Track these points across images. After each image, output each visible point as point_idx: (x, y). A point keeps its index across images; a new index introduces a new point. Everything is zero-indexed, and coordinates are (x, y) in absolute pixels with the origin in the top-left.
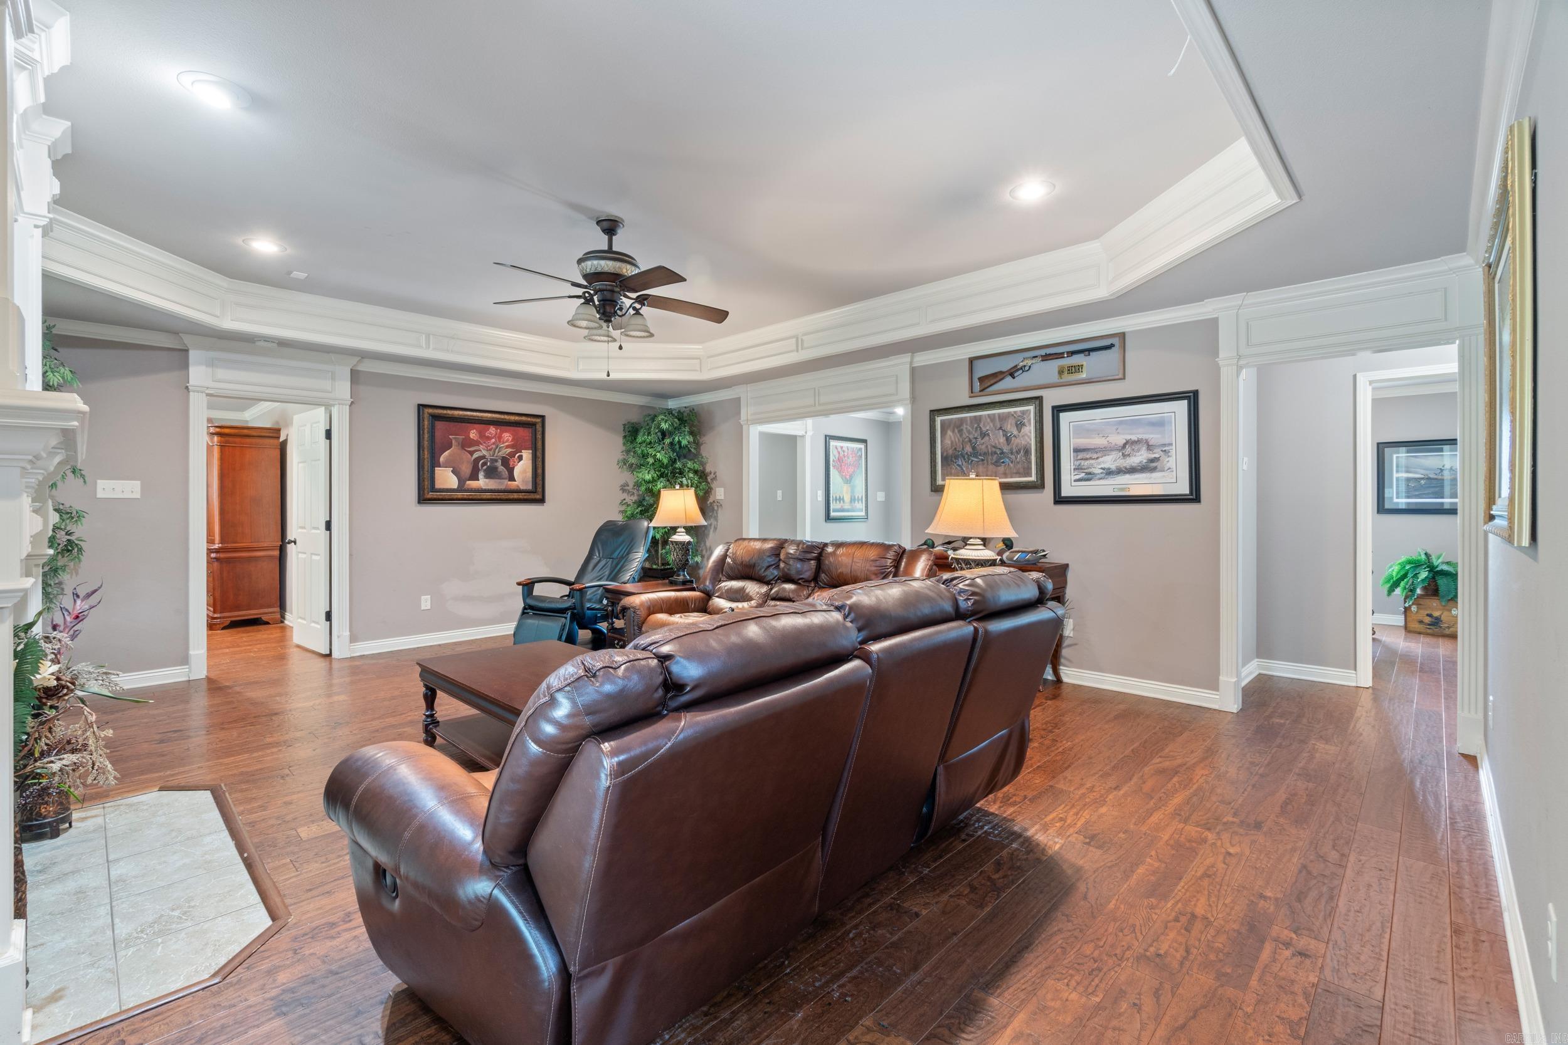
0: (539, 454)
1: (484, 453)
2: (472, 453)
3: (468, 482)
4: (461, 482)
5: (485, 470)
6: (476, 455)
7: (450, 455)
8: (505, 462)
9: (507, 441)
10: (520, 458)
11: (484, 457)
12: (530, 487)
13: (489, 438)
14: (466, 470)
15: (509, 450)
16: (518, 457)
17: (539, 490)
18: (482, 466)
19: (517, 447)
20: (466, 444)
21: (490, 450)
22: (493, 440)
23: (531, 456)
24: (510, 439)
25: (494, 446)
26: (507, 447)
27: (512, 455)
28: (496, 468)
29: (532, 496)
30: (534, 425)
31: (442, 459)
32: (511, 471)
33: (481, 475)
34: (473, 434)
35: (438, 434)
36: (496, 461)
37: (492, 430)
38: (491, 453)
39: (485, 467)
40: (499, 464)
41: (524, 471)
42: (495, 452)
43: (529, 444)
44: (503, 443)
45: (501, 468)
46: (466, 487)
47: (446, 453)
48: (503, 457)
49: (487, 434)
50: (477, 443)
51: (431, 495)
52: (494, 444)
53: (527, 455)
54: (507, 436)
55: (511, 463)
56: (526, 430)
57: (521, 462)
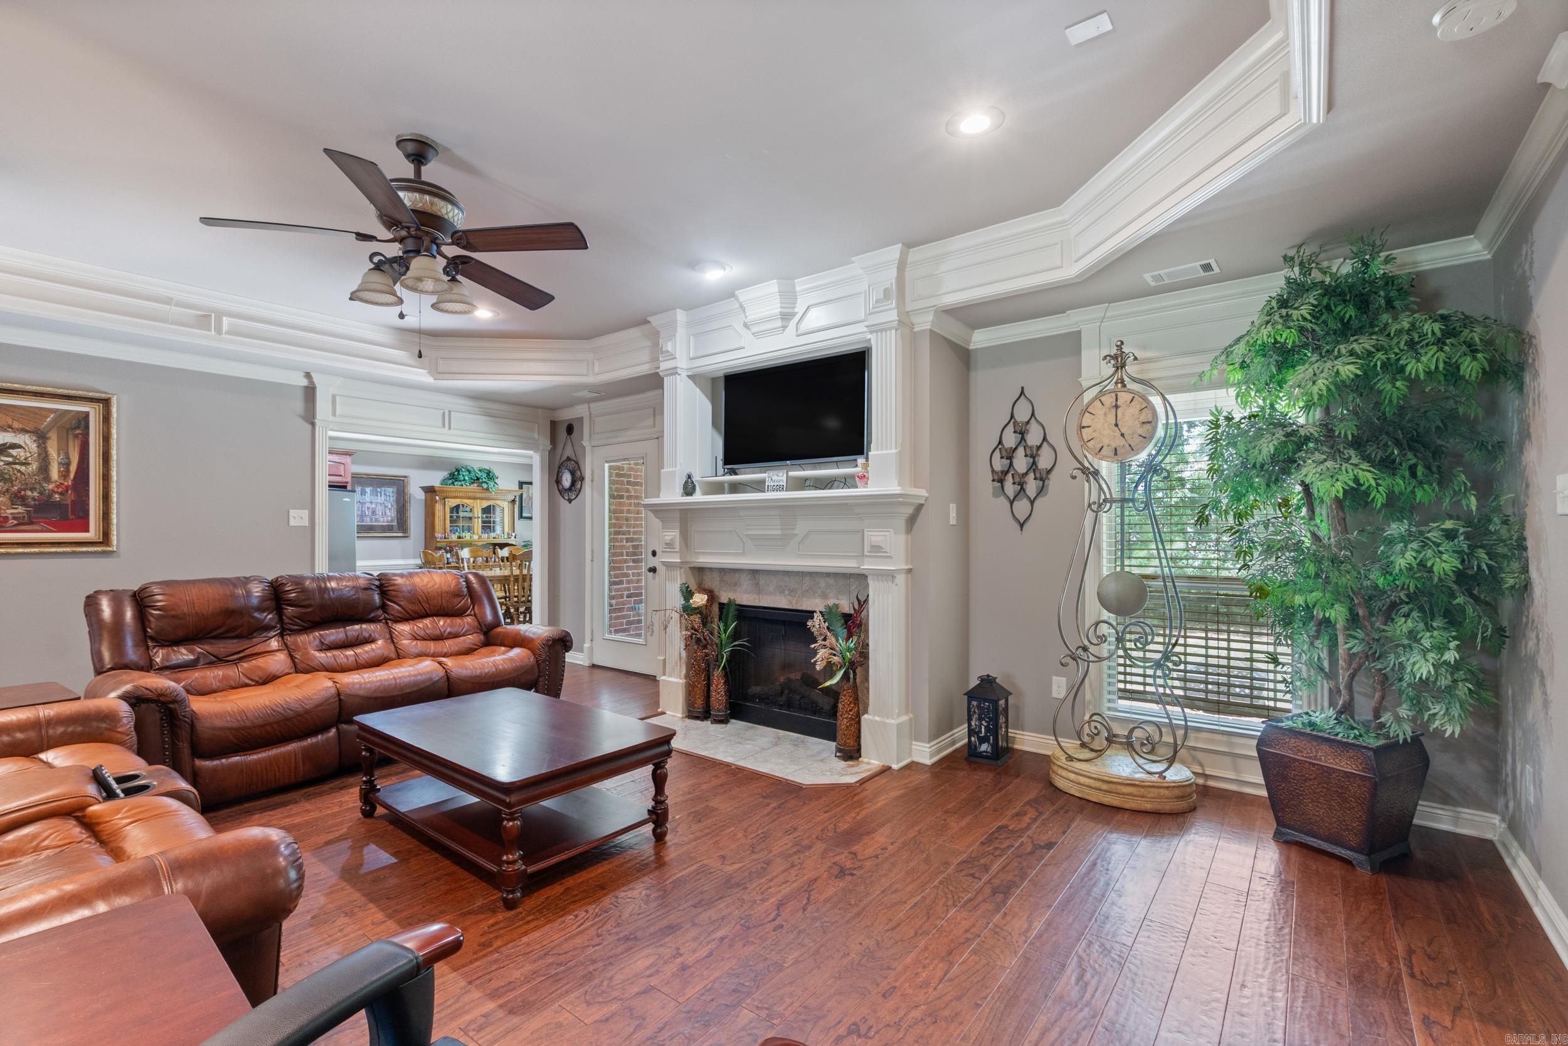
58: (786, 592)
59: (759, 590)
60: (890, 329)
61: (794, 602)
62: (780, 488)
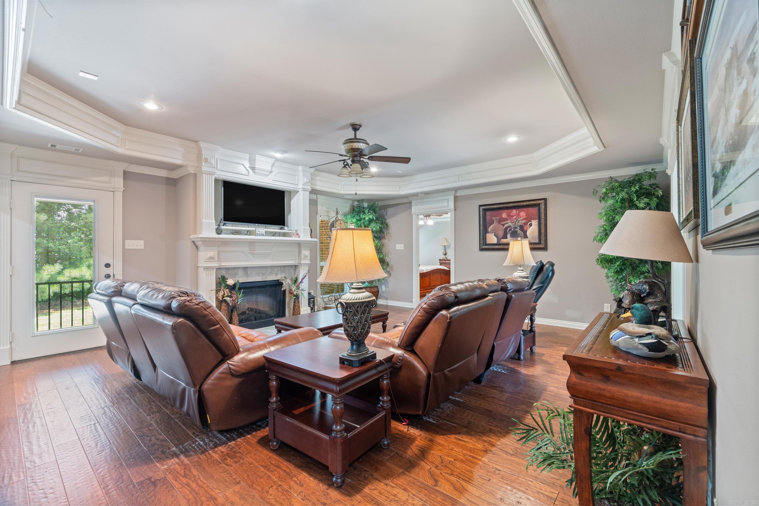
0: (543, 221)
1: (510, 224)
2: (503, 225)
3: (502, 240)
4: (499, 239)
5: (510, 233)
6: (506, 226)
7: (493, 227)
8: (522, 228)
9: (523, 216)
10: (531, 225)
11: (510, 226)
12: (537, 241)
13: (512, 216)
14: (501, 233)
15: (524, 221)
16: (529, 224)
17: (543, 242)
18: (509, 231)
19: (529, 219)
20: (501, 221)
21: (513, 222)
22: (515, 217)
23: (537, 223)
24: (525, 215)
25: (515, 220)
26: (523, 220)
27: (526, 224)
28: (517, 232)
29: (538, 246)
30: (539, 205)
31: (489, 229)
32: (525, 233)
33: (509, 236)
34: (504, 215)
35: (488, 218)
36: (517, 228)
37: (514, 212)
38: (514, 224)
39: (511, 232)
40: (518, 229)
41: (534, 232)
42: (516, 223)
43: (537, 216)
44: (520, 218)
45: (519, 231)
46: (501, 242)
47: (491, 226)
48: (520, 225)
49: (511, 214)
50: (506, 220)
51: (485, 247)
52: (515, 219)
53: (535, 223)
54: (523, 214)
55: (525, 229)
56: (534, 209)
57: (531, 227)
58: (261, 275)
59: (247, 275)
60: (308, 191)
61: (264, 278)
62: (263, 235)
